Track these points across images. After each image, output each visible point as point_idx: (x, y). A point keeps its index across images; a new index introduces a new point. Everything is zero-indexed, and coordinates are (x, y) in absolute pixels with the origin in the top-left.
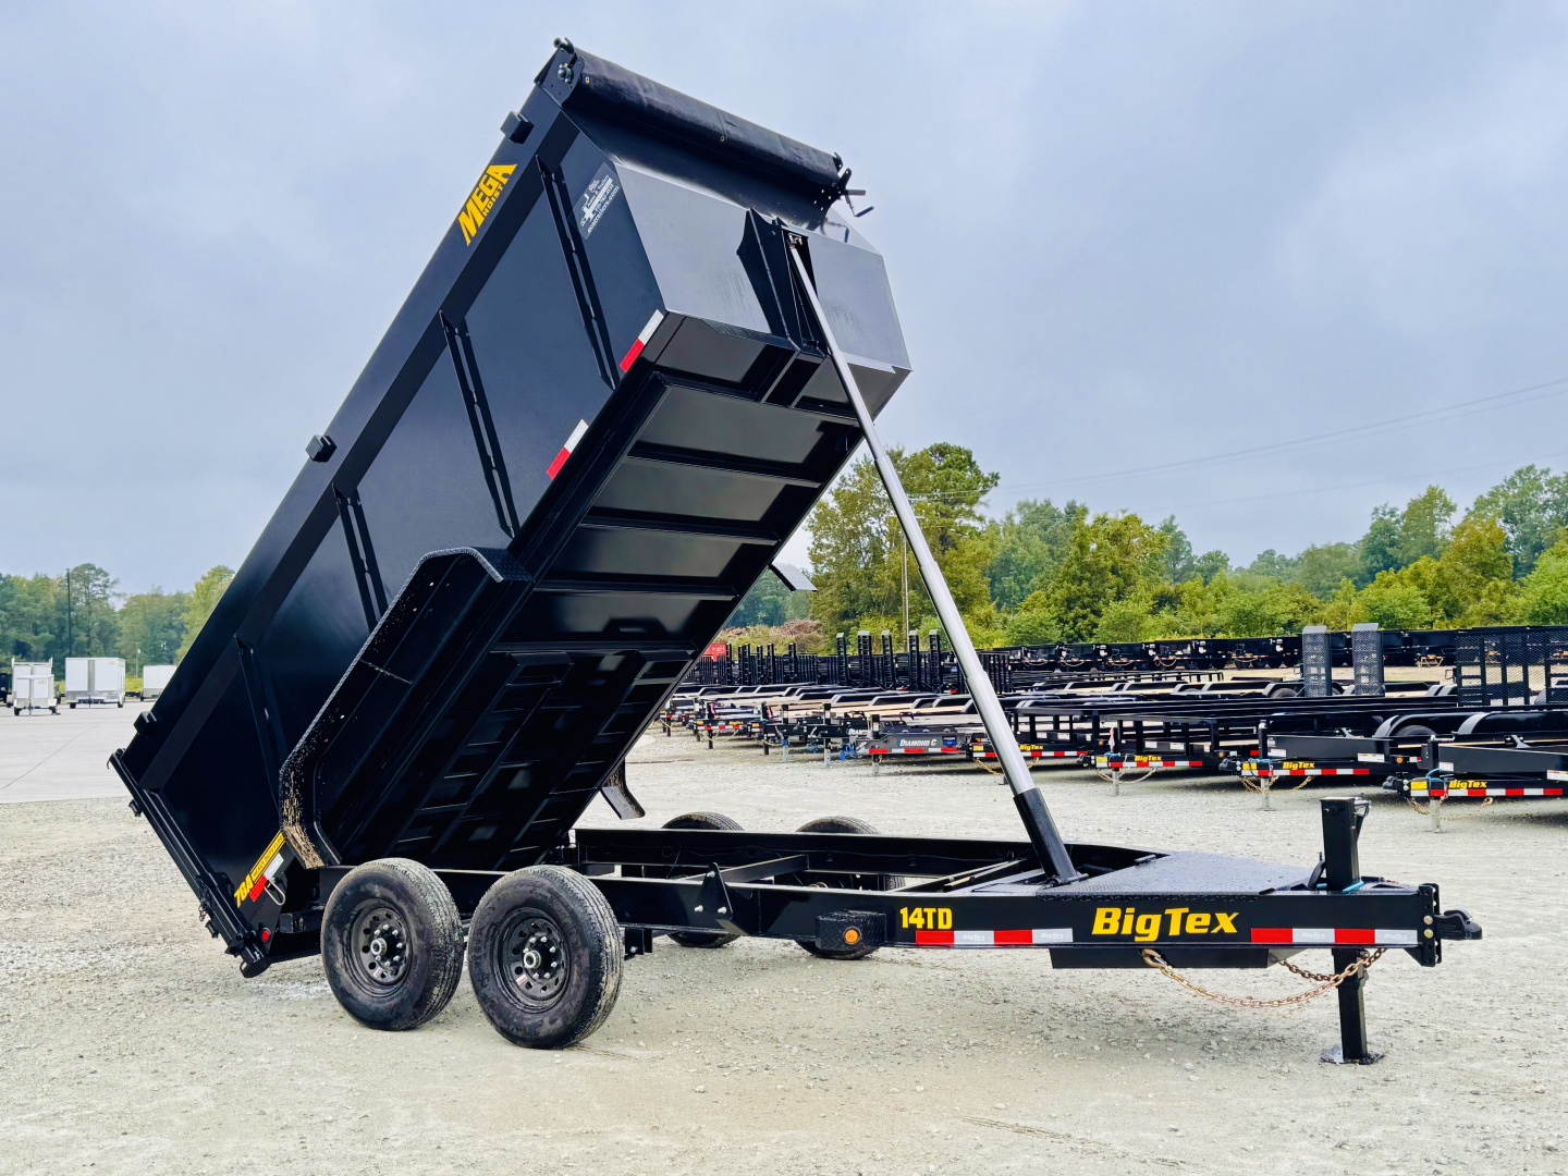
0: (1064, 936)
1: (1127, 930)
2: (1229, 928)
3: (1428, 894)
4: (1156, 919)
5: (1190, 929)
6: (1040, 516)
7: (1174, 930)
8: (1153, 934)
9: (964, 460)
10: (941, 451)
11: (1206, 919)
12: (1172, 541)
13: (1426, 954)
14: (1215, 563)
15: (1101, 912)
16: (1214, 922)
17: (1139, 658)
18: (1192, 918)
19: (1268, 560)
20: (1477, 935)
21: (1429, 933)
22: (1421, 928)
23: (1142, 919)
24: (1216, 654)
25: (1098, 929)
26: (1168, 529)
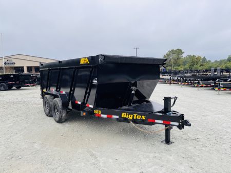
0: (117, 117)
1: (127, 117)
2: (144, 119)
3: (182, 116)
4: (132, 116)
5: (137, 118)
6: (190, 56)
7: (135, 118)
8: (131, 118)
9: (181, 50)
10: (178, 49)
11: (140, 116)
12: (204, 59)
13: (180, 127)
14: (209, 61)
15: (123, 114)
16: (142, 117)
17: (197, 71)
18: (138, 116)
19: (216, 61)
20: (190, 125)
21: (181, 124)
22: (179, 123)
23: (130, 115)
24: (206, 71)
25: (123, 116)
26: (204, 58)
